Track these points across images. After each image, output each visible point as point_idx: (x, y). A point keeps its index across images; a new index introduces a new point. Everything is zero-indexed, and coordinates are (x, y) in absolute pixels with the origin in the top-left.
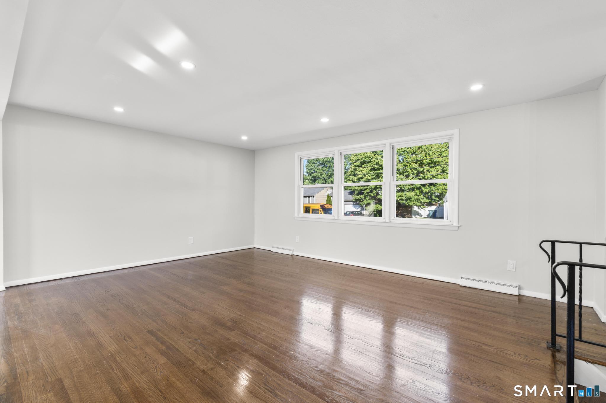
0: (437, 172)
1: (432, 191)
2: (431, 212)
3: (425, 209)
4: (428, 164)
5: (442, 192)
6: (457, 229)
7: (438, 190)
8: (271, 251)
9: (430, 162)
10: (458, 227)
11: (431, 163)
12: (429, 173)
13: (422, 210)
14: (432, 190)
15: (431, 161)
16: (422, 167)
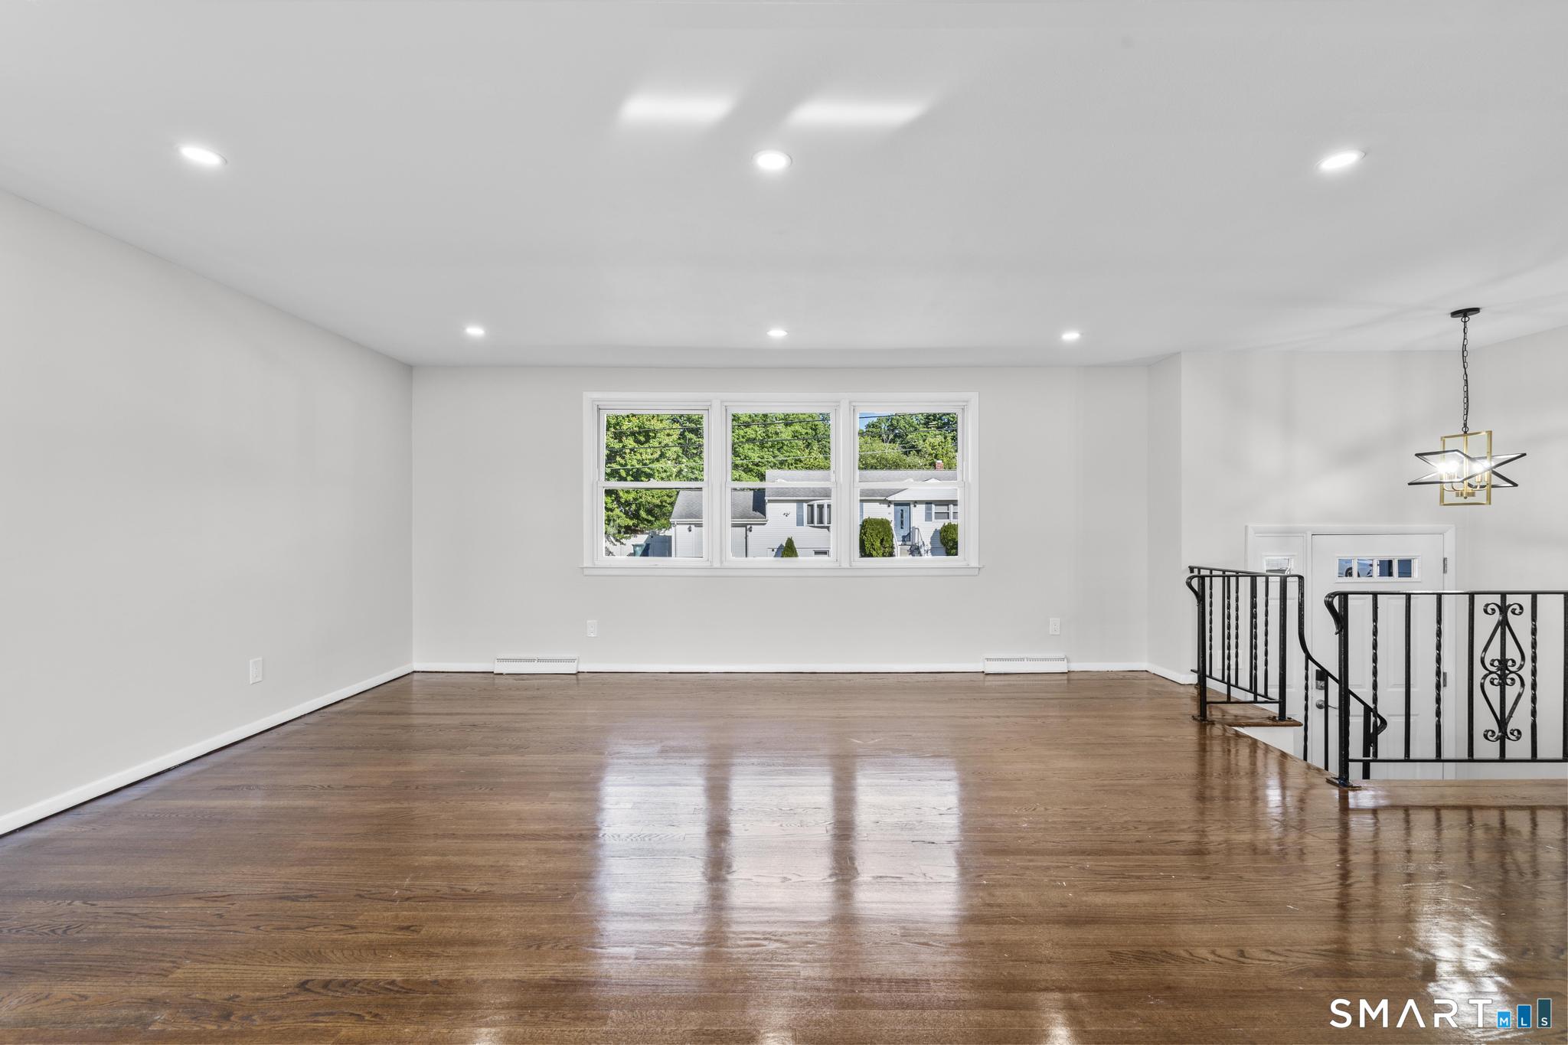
0: (652, 454)
1: (640, 500)
2: (638, 548)
3: (623, 541)
4: (633, 434)
5: (661, 502)
6: (977, 573)
7: (653, 496)
8: (495, 672)
9: (637, 429)
10: (979, 569)
11: (639, 433)
12: (634, 457)
13: (618, 544)
14: (641, 498)
15: (640, 427)
16: (620, 441)
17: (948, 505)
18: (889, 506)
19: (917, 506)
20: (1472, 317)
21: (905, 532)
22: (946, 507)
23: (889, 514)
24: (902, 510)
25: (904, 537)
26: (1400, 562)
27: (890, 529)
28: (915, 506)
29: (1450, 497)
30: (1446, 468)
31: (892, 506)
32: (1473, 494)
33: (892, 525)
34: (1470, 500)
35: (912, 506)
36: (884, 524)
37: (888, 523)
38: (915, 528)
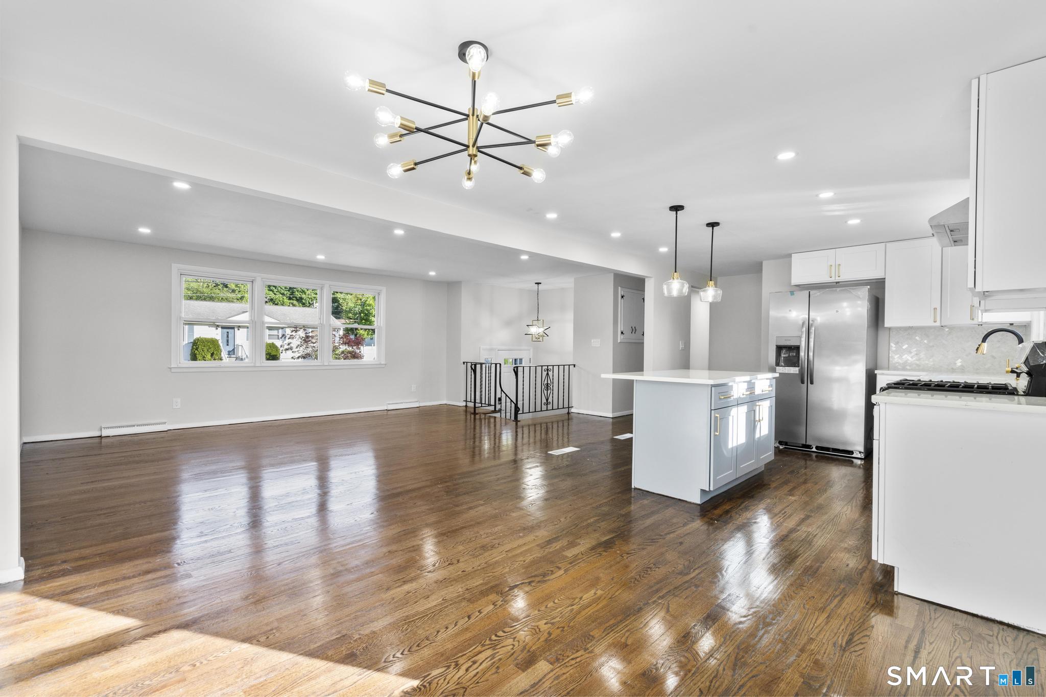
10: (385, 365)
17: (278, 330)
18: (217, 329)
19: (240, 329)
20: (540, 285)
21: (230, 348)
22: (277, 331)
23: (217, 334)
24: (228, 332)
25: (229, 352)
26: (520, 359)
27: (219, 346)
28: (239, 329)
29: (534, 339)
30: (534, 330)
31: (220, 329)
32: (539, 338)
33: (220, 342)
34: (539, 340)
35: (236, 329)
36: (213, 343)
37: (217, 341)
38: (238, 346)
